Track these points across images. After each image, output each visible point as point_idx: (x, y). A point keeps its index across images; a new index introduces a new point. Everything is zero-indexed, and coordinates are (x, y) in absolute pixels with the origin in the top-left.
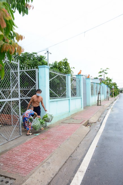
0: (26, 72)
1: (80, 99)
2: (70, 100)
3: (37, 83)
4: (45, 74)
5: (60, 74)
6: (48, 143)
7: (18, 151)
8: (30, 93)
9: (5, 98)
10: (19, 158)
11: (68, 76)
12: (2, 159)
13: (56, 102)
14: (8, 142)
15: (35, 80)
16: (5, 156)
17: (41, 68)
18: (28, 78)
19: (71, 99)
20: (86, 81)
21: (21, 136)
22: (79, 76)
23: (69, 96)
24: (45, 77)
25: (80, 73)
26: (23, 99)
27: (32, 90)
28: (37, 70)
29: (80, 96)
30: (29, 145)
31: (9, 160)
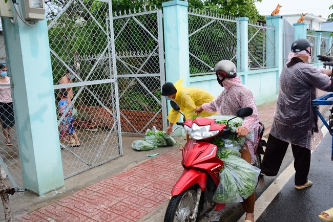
0: (138, 17)
1: (275, 73)
2: (246, 77)
3: (160, 41)
4: (177, 21)
5: (218, 19)
6: (166, 178)
7: (96, 192)
8: (147, 65)
9: (79, 78)
10: (91, 210)
11: (242, 22)
12: (60, 207)
13: (208, 83)
14: (91, 169)
15: (157, 36)
16: (67, 201)
17: (169, 8)
18: (142, 31)
19: (249, 75)
20: (294, 29)
21: (122, 156)
22: (273, 20)
23: (242, 68)
24: (177, 28)
25: (277, 11)
26: (134, 78)
27: (150, 59)
28: (159, 12)
29: (274, 65)
30: (126, 179)
31: (70, 211)
